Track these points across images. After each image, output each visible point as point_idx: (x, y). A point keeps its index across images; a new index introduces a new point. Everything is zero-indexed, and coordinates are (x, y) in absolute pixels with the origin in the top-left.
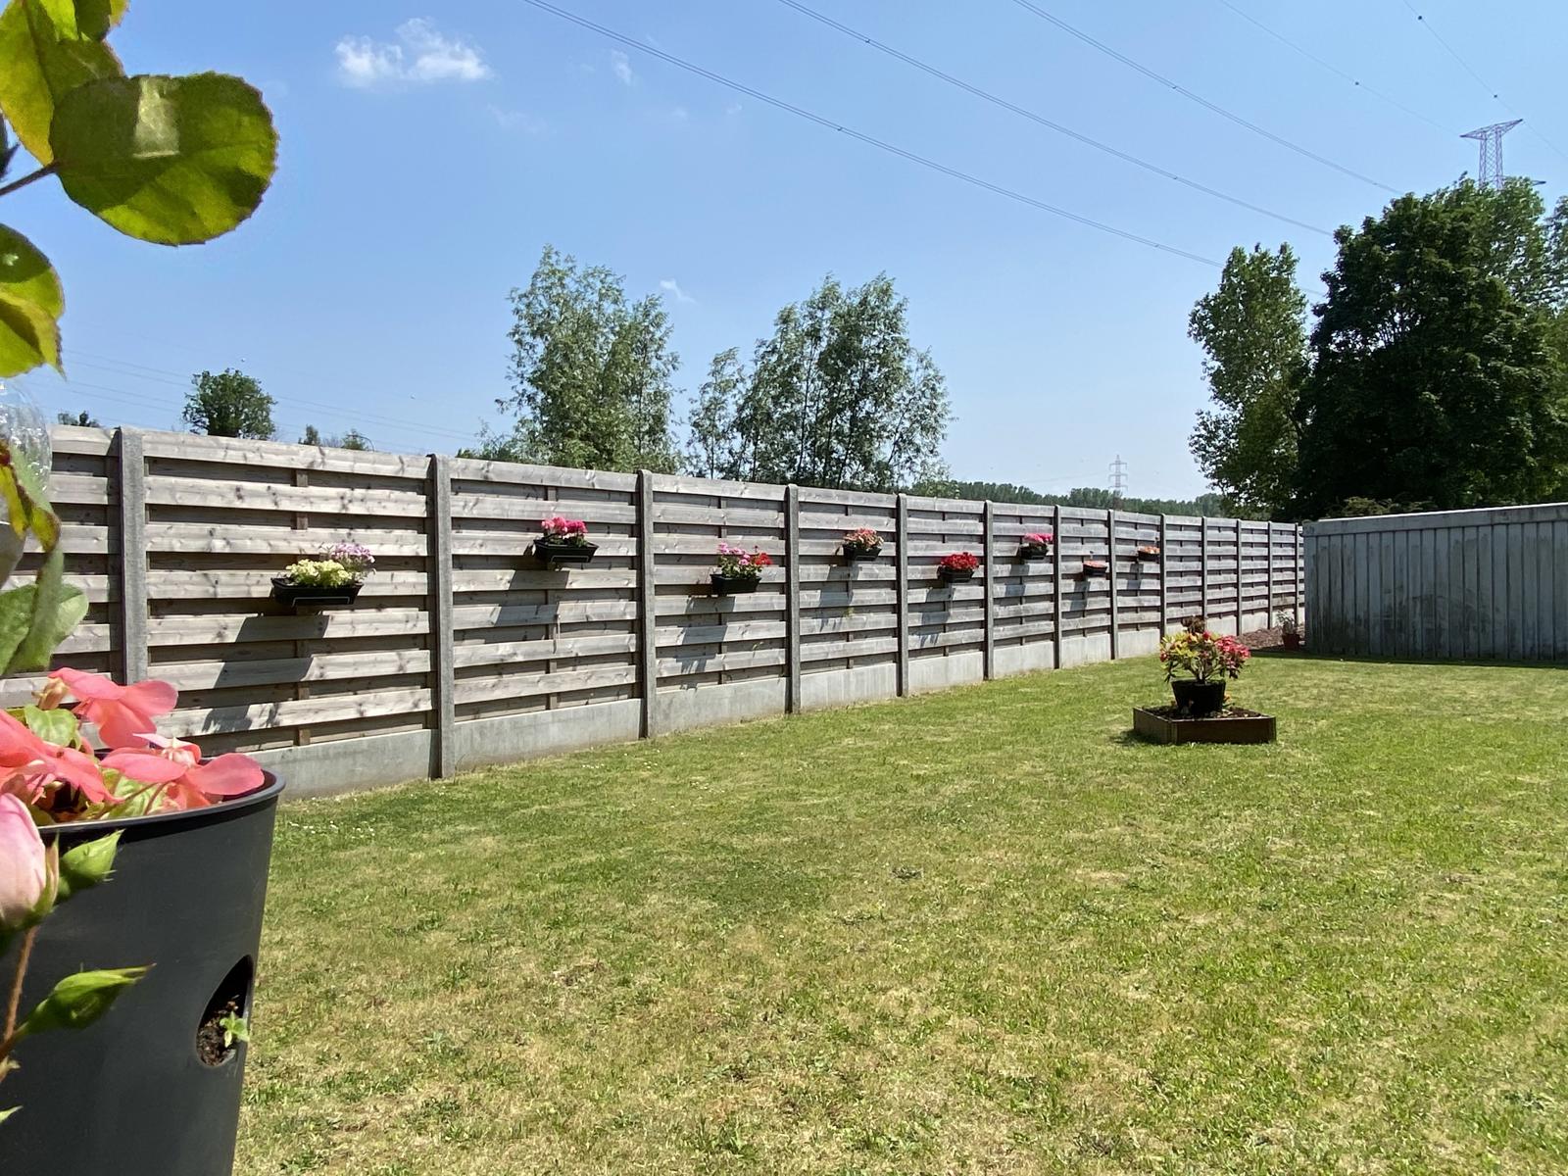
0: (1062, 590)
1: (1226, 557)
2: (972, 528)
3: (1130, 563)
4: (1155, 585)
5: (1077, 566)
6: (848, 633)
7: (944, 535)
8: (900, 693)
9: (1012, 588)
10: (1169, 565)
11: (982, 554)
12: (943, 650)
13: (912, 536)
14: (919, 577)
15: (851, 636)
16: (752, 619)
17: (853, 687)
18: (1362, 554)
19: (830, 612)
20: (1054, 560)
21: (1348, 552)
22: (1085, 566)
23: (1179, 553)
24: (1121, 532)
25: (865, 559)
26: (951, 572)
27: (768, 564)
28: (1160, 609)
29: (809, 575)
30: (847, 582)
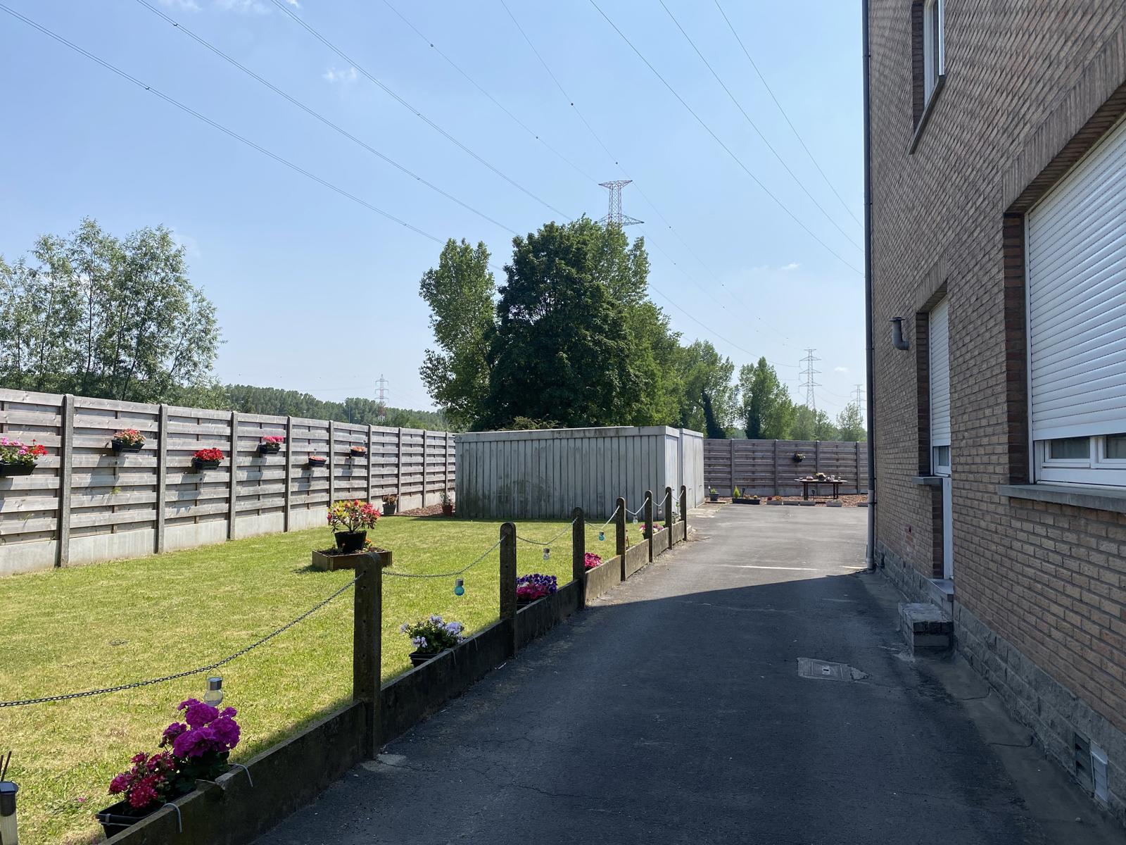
0: (291, 476)
1: (416, 455)
2: (221, 431)
3: (345, 458)
4: (363, 473)
5: (304, 459)
6: (113, 506)
7: (198, 435)
8: (156, 550)
9: (252, 474)
10: (373, 460)
11: (229, 449)
12: (194, 519)
13: (172, 435)
14: (176, 465)
15: (116, 508)
16: (27, 495)
17: (116, 547)
18: (487, 455)
19: (98, 491)
20: (286, 454)
21: (480, 454)
22: (310, 459)
23: (381, 452)
24: (337, 436)
25: (130, 451)
26: (203, 462)
27: (44, 453)
28: (367, 490)
29: (81, 463)
30: (115, 468)
